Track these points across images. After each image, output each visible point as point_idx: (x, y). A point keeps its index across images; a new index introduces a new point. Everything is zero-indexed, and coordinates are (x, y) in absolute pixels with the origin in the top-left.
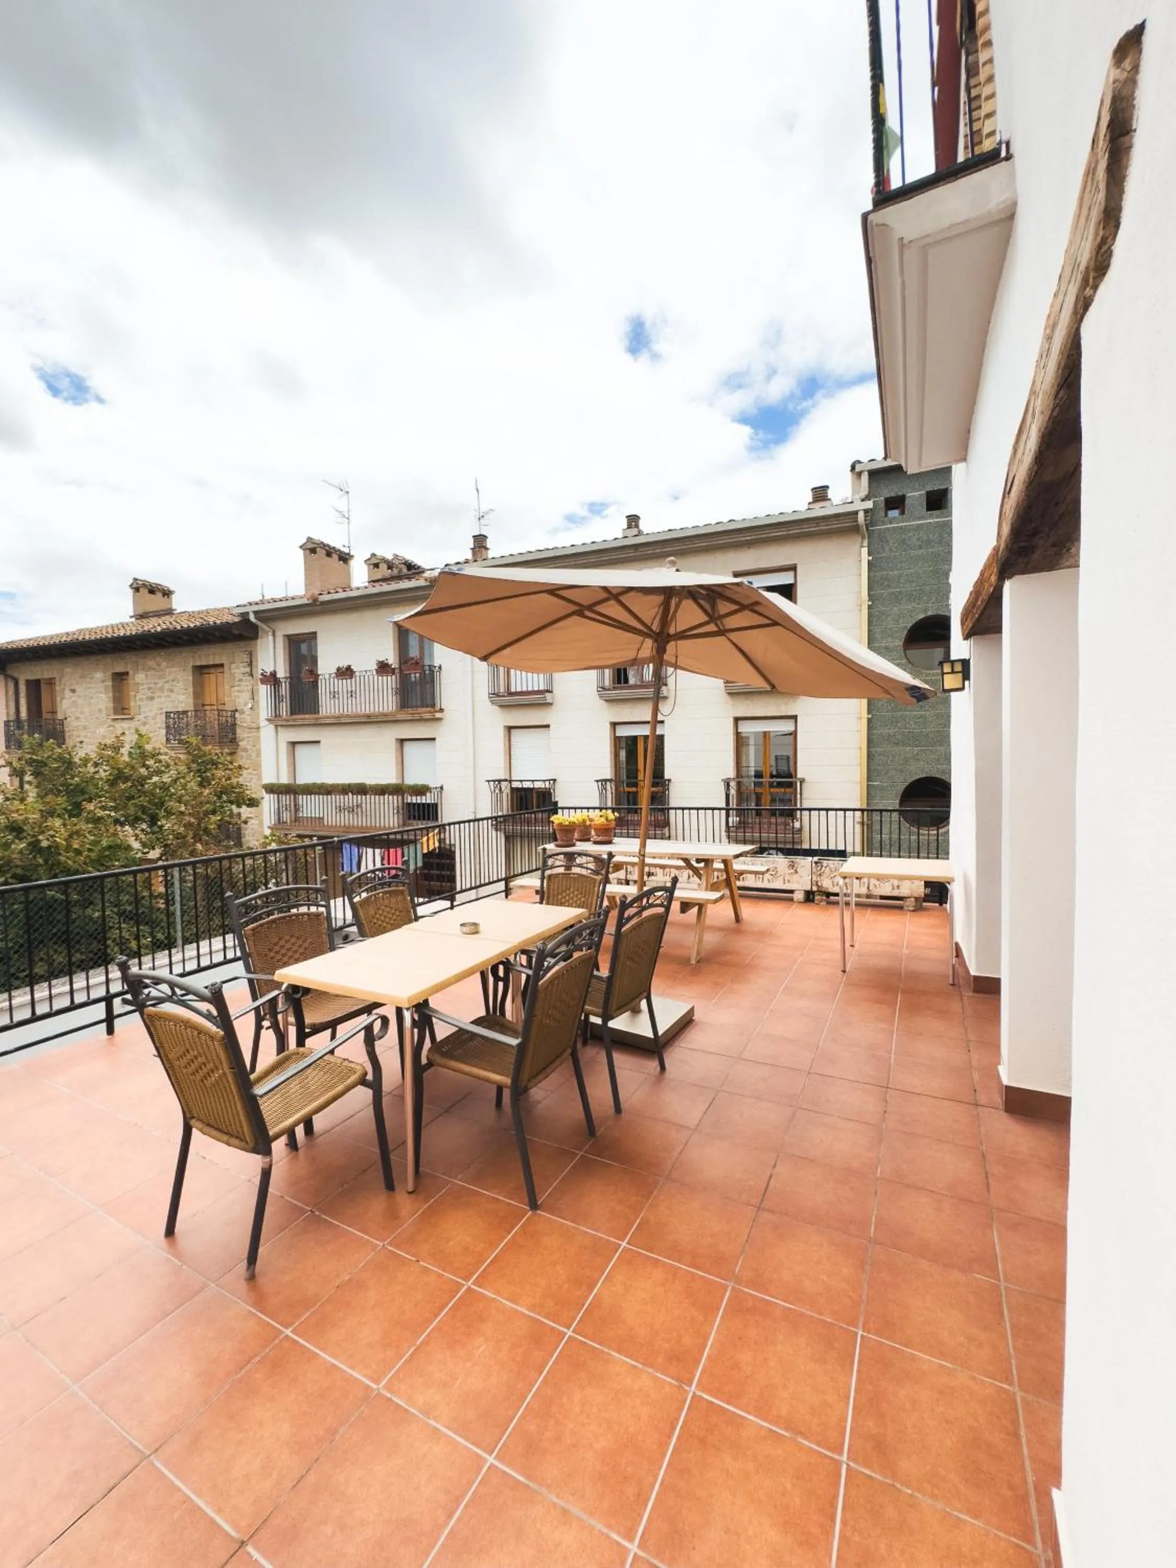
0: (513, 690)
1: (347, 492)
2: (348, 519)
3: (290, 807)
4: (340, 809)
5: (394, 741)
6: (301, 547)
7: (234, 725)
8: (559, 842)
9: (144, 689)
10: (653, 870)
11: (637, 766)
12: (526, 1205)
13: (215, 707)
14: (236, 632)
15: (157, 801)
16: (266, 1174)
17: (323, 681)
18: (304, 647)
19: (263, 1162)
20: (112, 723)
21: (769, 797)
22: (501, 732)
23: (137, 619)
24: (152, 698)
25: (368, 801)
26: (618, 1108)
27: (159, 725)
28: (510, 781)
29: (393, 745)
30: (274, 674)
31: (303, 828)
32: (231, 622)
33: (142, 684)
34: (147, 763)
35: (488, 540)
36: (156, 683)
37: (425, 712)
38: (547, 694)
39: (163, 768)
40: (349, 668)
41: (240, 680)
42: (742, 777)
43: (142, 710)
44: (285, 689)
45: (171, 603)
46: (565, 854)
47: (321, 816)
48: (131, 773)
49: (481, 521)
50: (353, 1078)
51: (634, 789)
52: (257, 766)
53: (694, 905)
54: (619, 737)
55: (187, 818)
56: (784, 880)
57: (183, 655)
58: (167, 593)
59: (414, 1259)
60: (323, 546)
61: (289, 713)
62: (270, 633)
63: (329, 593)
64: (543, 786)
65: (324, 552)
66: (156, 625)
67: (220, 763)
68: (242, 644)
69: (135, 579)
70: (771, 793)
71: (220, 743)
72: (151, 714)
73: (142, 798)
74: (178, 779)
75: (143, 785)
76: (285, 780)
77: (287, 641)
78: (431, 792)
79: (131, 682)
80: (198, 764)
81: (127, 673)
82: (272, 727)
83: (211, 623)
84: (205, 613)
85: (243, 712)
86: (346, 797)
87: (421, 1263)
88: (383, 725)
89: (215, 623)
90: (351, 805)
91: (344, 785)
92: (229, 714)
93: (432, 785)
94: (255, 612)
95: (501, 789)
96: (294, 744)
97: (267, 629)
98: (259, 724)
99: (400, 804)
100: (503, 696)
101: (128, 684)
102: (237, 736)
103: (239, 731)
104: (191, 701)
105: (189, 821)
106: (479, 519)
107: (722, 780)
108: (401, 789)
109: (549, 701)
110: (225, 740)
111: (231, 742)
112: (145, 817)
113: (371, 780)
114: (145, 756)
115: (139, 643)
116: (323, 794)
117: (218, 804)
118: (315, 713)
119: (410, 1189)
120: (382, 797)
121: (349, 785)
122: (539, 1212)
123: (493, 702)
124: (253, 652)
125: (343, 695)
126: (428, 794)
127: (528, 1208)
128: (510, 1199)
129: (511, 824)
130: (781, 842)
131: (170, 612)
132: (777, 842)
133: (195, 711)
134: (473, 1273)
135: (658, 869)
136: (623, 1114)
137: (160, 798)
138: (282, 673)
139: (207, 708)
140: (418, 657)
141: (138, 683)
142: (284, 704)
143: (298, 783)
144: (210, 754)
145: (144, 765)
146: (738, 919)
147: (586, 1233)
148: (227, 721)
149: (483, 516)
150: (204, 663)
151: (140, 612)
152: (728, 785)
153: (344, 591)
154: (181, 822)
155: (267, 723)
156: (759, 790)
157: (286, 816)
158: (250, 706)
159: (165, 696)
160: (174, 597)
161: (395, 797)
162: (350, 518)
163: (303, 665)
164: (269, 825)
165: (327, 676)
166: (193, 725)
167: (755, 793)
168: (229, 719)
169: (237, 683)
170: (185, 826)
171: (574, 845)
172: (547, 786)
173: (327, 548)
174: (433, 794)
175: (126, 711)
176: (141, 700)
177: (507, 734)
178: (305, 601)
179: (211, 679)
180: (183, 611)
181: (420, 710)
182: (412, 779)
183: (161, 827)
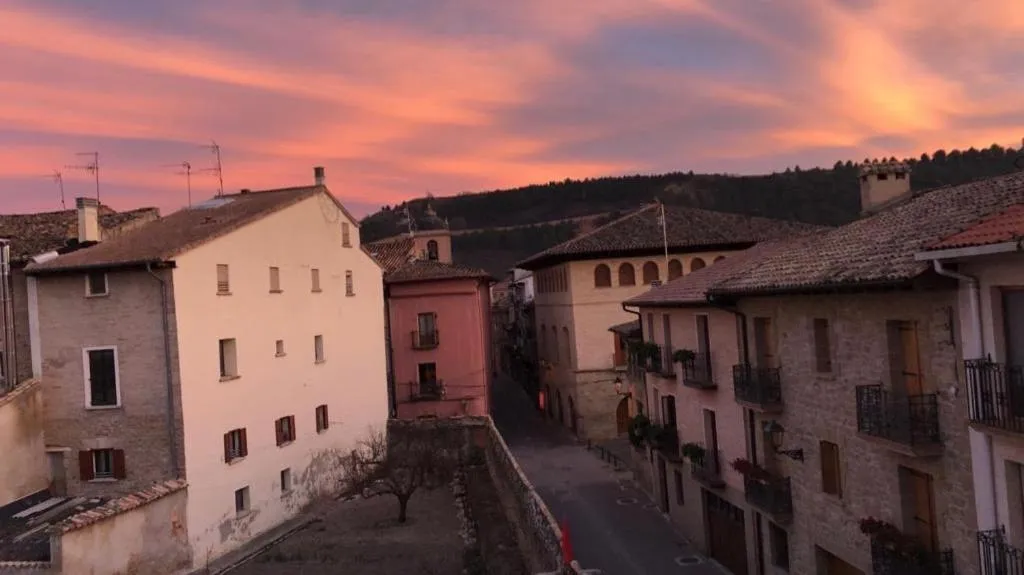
7: (936, 416)
9: (842, 343)
20: (817, 382)
24: (850, 357)
36: (853, 338)
41: (941, 349)
52: (968, 486)
57: (878, 304)
62: (970, 287)
79: (830, 332)
81: (826, 321)
82: (983, 437)
85: (945, 396)
94: (942, 260)
97: (966, 278)
101: (828, 334)
102: (941, 431)
103: (942, 424)
104: (888, 369)
110: (924, 437)
111: (932, 440)
124: (954, 311)
150: (898, 317)
158: (954, 390)
168: (928, 408)
169: (937, 353)
176: (841, 357)
179: (910, 337)
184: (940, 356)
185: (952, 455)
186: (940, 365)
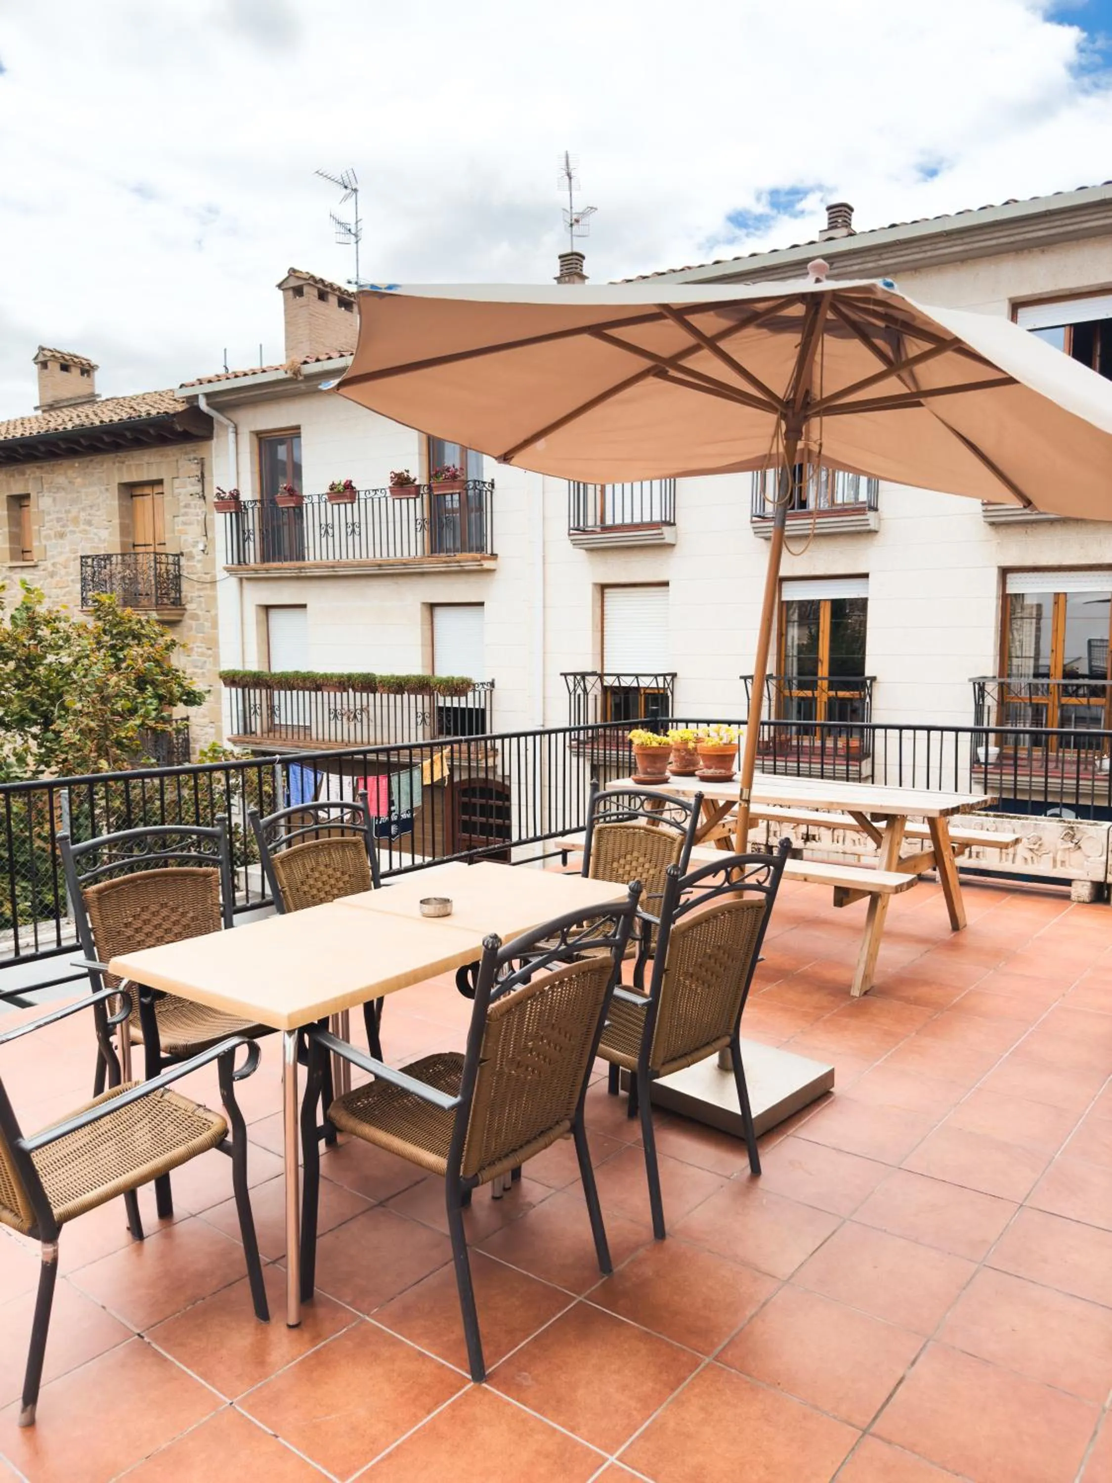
0: (609, 522)
1: (355, 190)
2: (356, 235)
3: (261, 709)
4: (335, 715)
5: (419, 606)
6: (280, 286)
7: (178, 577)
8: (641, 776)
9: (51, 521)
10: (813, 830)
11: (817, 653)
12: (467, 1373)
13: (151, 549)
14: (179, 429)
15: (51, 692)
16: (49, 1271)
17: (310, 506)
18: (282, 452)
19: (44, 1253)
20: (8, 574)
21: (1058, 713)
22: (589, 594)
23: (44, 411)
24: (62, 535)
25: (379, 701)
26: (660, 1230)
27: (72, 577)
28: (601, 676)
29: (417, 613)
30: (235, 496)
31: (280, 742)
32: (172, 412)
33: (49, 514)
34: (39, 632)
35: (585, 263)
36: (68, 512)
37: (467, 559)
38: (666, 529)
39: (61, 643)
40: (349, 486)
41: (187, 506)
42: (1009, 676)
43: (49, 554)
44: (252, 521)
45: (92, 385)
46: (650, 796)
47: (307, 724)
48: (14, 648)
49: (574, 227)
50: (206, 1135)
51: (809, 693)
52: (212, 644)
53: (861, 893)
54: (788, 602)
55: (85, 720)
56: (1055, 861)
57: (105, 466)
58: (87, 370)
59: (270, 1432)
60: (315, 281)
61: (258, 560)
62: (231, 430)
63: (318, 360)
64: (654, 685)
65: (316, 293)
66: (67, 419)
67: (144, 635)
68: (189, 447)
69: (42, 349)
70: (1062, 706)
71: (157, 604)
72: (61, 559)
73: (31, 688)
74: (80, 658)
75: (32, 668)
76: (253, 665)
77: (256, 443)
78: (474, 690)
79: (33, 509)
80: (113, 637)
81: (27, 496)
82: (233, 581)
83: (143, 414)
84: (139, 400)
85: (191, 557)
86: (345, 694)
87: (280, 1439)
88: (401, 581)
89: (149, 414)
90: (352, 707)
91: (341, 676)
92: (171, 559)
93: (476, 680)
94: (208, 395)
95: (585, 690)
96: (267, 608)
97: (226, 422)
98: (215, 576)
99: (427, 710)
100: (593, 532)
101: (29, 512)
102: (183, 594)
103: (185, 586)
104: (117, 539)
105: (87, 725)
106: (571, 225)
107: (970, 680)
108: (428, 684)
109: (668, 540)
110: (166, 601)
111: (173, 603)
112: (34, 717)
113: (382, 669)
114: (37, 623)
115: (42, 448)
116: (310, 690)
117: (140, 700)
118: (298, 559)
119: (292, 1321)
120: (399, 697)
121: (350, 677)
122: (484, 1385)
123: (575, 543)
124: (206, 462)
125: (340, 531)
126: (470, 694)
127: (469, 1377)
128: (445, 1358)
129: (601, 747)
130: (1086, 795)
131: (91, 399)
132: (1077, 795)
133: (123, 555)
134: (356, 1469)
135: (823, 830)
136: (668, 1241)
137: (58, 688)
138: (248, 494)
139: (140, 549)
140: (458, 466)
141: (43, 511)
142: (252, 544)
143: (273, 670)
144: (130, 621)
145: (34, 637)
146: (956, 925)
147: (555, 1431)
148: (167, 571)
149: (577, 221)
150: (135, 478)
151: (49, 401)
152: (982, 689)
153: (342, 356)
154: (77, 725)
155: (226, 574)
156: (1038, 699)
157: (257, 724)
158: (201, 547)
159: (80, 532)
160: (97, 374)
161: (420, 697)
162: (362, 234)
163: (281, 479)
164: (230, 736)
165: (316, 499)
166: (119, 576)
167: (1031, 704)
168: (171, 567)
169: (183, 510)
170: (82, 732)
171: (665, 781)
172: (661, 685)
173: (320, 286)
174: (477, 693)
175: (28, 556)
176: (48, 537)
177: (599, 596)
178: (281, 375)
179: (144, 504)
180: (109, 397)
181: (459, 556)
182: (446, 670)
183: (57, 733)
184: (186, 514)
185: (195, 617)
186: (184, 523)
